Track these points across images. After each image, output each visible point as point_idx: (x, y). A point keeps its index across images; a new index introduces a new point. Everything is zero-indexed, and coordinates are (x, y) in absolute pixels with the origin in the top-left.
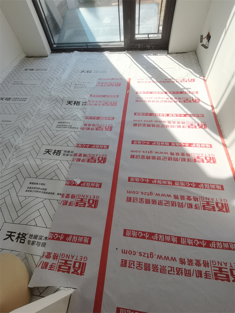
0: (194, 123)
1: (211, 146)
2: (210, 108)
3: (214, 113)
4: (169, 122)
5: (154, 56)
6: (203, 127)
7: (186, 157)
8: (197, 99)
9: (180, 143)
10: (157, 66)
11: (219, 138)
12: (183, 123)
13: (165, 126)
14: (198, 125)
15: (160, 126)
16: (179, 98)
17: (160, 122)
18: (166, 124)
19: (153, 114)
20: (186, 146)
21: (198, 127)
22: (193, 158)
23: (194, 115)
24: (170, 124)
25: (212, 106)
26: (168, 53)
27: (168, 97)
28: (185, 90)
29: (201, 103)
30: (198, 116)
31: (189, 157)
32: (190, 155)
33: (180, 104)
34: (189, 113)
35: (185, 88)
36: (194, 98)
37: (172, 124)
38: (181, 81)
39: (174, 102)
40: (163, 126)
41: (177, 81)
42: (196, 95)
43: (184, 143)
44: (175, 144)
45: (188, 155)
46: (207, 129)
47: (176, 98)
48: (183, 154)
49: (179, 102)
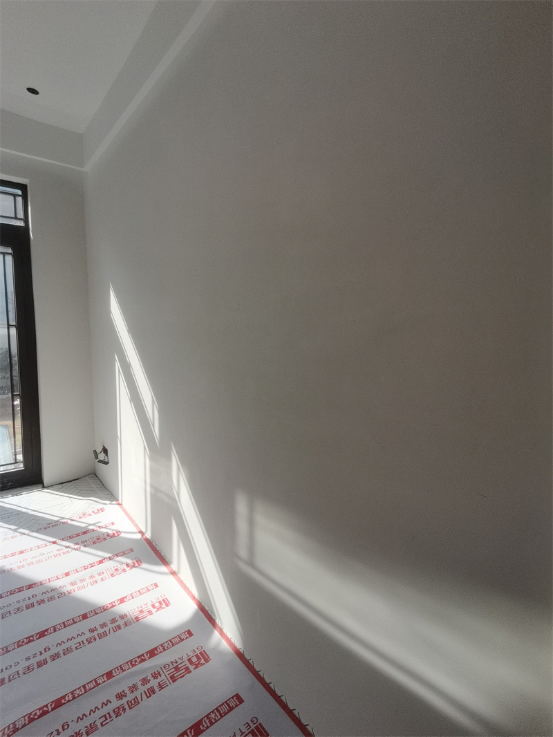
0: (119, 566)
1: (156, 585)
2: (139, 536)
3: (147, 540)
4: (72, 584)
5: (15, 497)
6: (137, 565)
7: (121, 622)
8: (115, 532)
9: (104, 606)
10: (24, 510)
11: (163, 569)
12: (99, 574)
13: (66, 592)
14: (128, 565)
15: (56, 596)
16: (83, 542)
17: (54, 590)
18: (68, 588)
19: (35, 584)
20: (116, 606)
21: (127, 569)
22: (133, 618)
23: (116, 555)
24: (75, 587)
25: (141, 532)
26: (44, 487)
27: (60, 547)
28: (91, 527)
29: (123, 535)
30: (123, 554)
31: (126, 619)
32: (126, 615)
33: (86, 549)
34: (107, 555)
35: (90, 525)
36: (110, 532)
37: (79, 584)
38: (80, 518)
39: (74, 550)
40: (62, 595)
41: (72, 520)
42: (112, 527)
43: (110, 604)
44: (95, 612)
45: (122, 617)
46: (144, 565)
47: (77, 544)
48: (113, 621)
49: (85, 546)
